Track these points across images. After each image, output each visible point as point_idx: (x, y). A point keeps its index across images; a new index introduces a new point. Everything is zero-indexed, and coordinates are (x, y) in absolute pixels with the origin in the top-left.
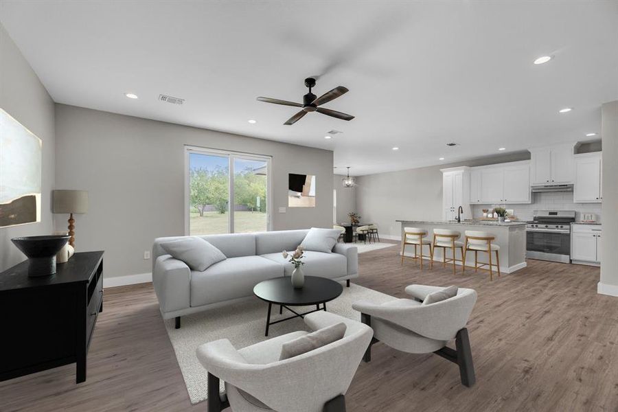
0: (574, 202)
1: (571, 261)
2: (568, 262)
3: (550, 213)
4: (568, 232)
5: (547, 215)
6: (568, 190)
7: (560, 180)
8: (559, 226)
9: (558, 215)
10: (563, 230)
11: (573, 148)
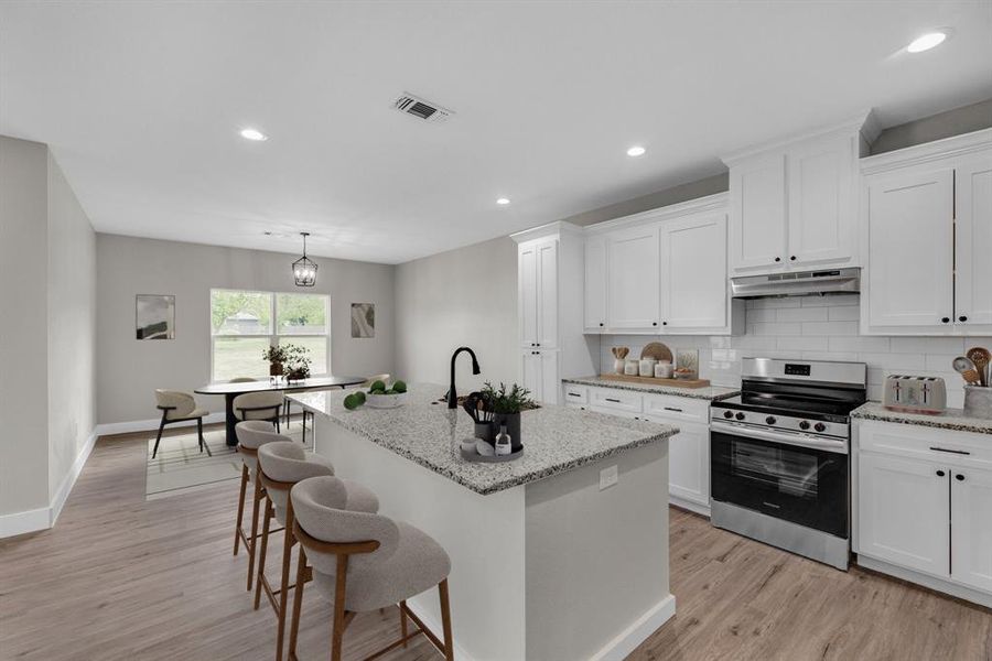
0: (864, 331)
1: (853, 557)
2: (843, 563)
3: (790, 369)
4: (839, 447)
5: (781, 375)
6: (842, 287)
7: (815, 255)
8: (813, 423)
9: (816, 376)
10: (828, 438)
11: (857, 135)
